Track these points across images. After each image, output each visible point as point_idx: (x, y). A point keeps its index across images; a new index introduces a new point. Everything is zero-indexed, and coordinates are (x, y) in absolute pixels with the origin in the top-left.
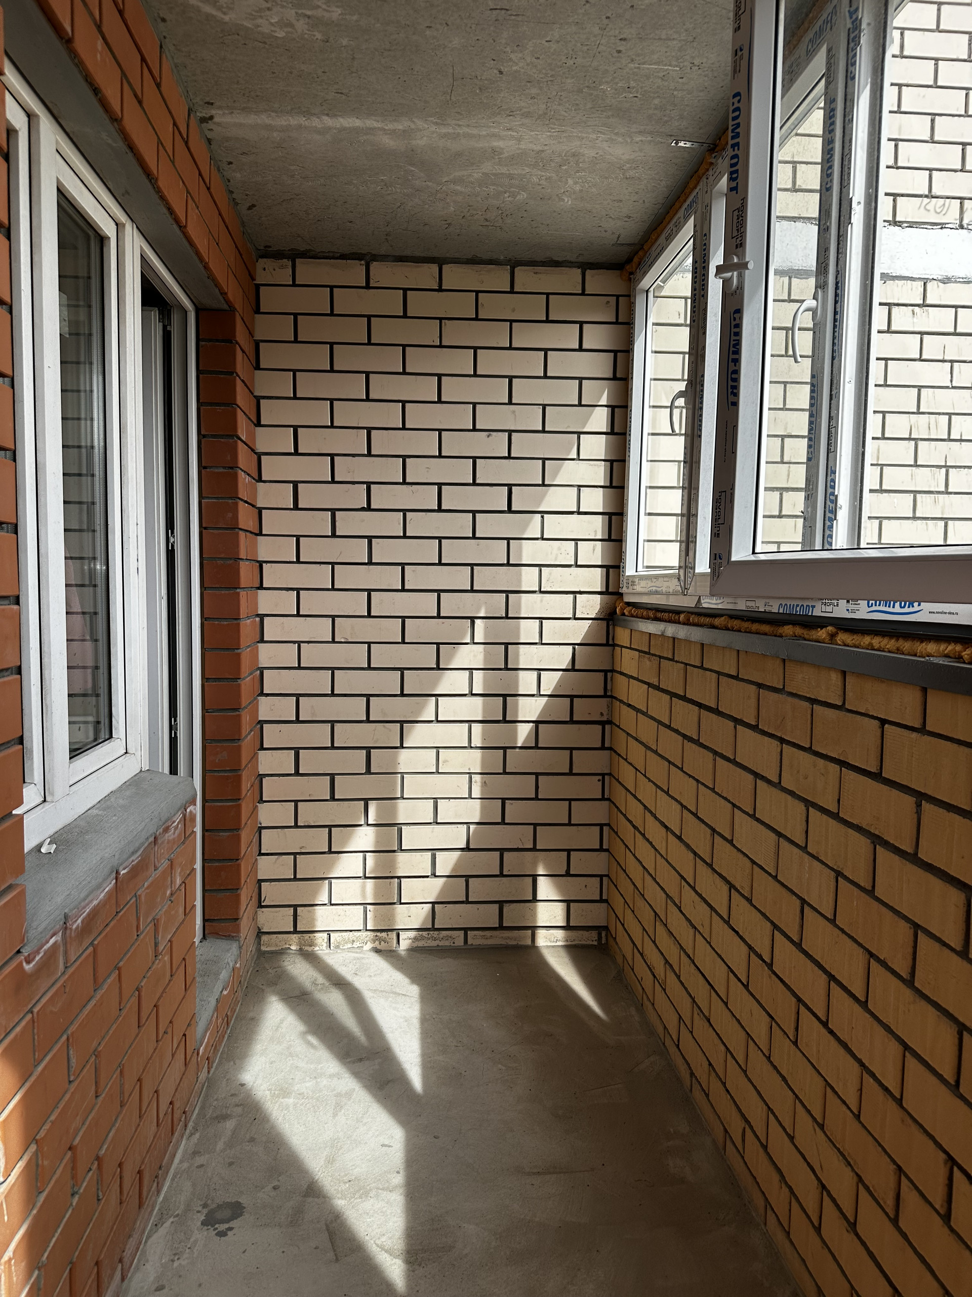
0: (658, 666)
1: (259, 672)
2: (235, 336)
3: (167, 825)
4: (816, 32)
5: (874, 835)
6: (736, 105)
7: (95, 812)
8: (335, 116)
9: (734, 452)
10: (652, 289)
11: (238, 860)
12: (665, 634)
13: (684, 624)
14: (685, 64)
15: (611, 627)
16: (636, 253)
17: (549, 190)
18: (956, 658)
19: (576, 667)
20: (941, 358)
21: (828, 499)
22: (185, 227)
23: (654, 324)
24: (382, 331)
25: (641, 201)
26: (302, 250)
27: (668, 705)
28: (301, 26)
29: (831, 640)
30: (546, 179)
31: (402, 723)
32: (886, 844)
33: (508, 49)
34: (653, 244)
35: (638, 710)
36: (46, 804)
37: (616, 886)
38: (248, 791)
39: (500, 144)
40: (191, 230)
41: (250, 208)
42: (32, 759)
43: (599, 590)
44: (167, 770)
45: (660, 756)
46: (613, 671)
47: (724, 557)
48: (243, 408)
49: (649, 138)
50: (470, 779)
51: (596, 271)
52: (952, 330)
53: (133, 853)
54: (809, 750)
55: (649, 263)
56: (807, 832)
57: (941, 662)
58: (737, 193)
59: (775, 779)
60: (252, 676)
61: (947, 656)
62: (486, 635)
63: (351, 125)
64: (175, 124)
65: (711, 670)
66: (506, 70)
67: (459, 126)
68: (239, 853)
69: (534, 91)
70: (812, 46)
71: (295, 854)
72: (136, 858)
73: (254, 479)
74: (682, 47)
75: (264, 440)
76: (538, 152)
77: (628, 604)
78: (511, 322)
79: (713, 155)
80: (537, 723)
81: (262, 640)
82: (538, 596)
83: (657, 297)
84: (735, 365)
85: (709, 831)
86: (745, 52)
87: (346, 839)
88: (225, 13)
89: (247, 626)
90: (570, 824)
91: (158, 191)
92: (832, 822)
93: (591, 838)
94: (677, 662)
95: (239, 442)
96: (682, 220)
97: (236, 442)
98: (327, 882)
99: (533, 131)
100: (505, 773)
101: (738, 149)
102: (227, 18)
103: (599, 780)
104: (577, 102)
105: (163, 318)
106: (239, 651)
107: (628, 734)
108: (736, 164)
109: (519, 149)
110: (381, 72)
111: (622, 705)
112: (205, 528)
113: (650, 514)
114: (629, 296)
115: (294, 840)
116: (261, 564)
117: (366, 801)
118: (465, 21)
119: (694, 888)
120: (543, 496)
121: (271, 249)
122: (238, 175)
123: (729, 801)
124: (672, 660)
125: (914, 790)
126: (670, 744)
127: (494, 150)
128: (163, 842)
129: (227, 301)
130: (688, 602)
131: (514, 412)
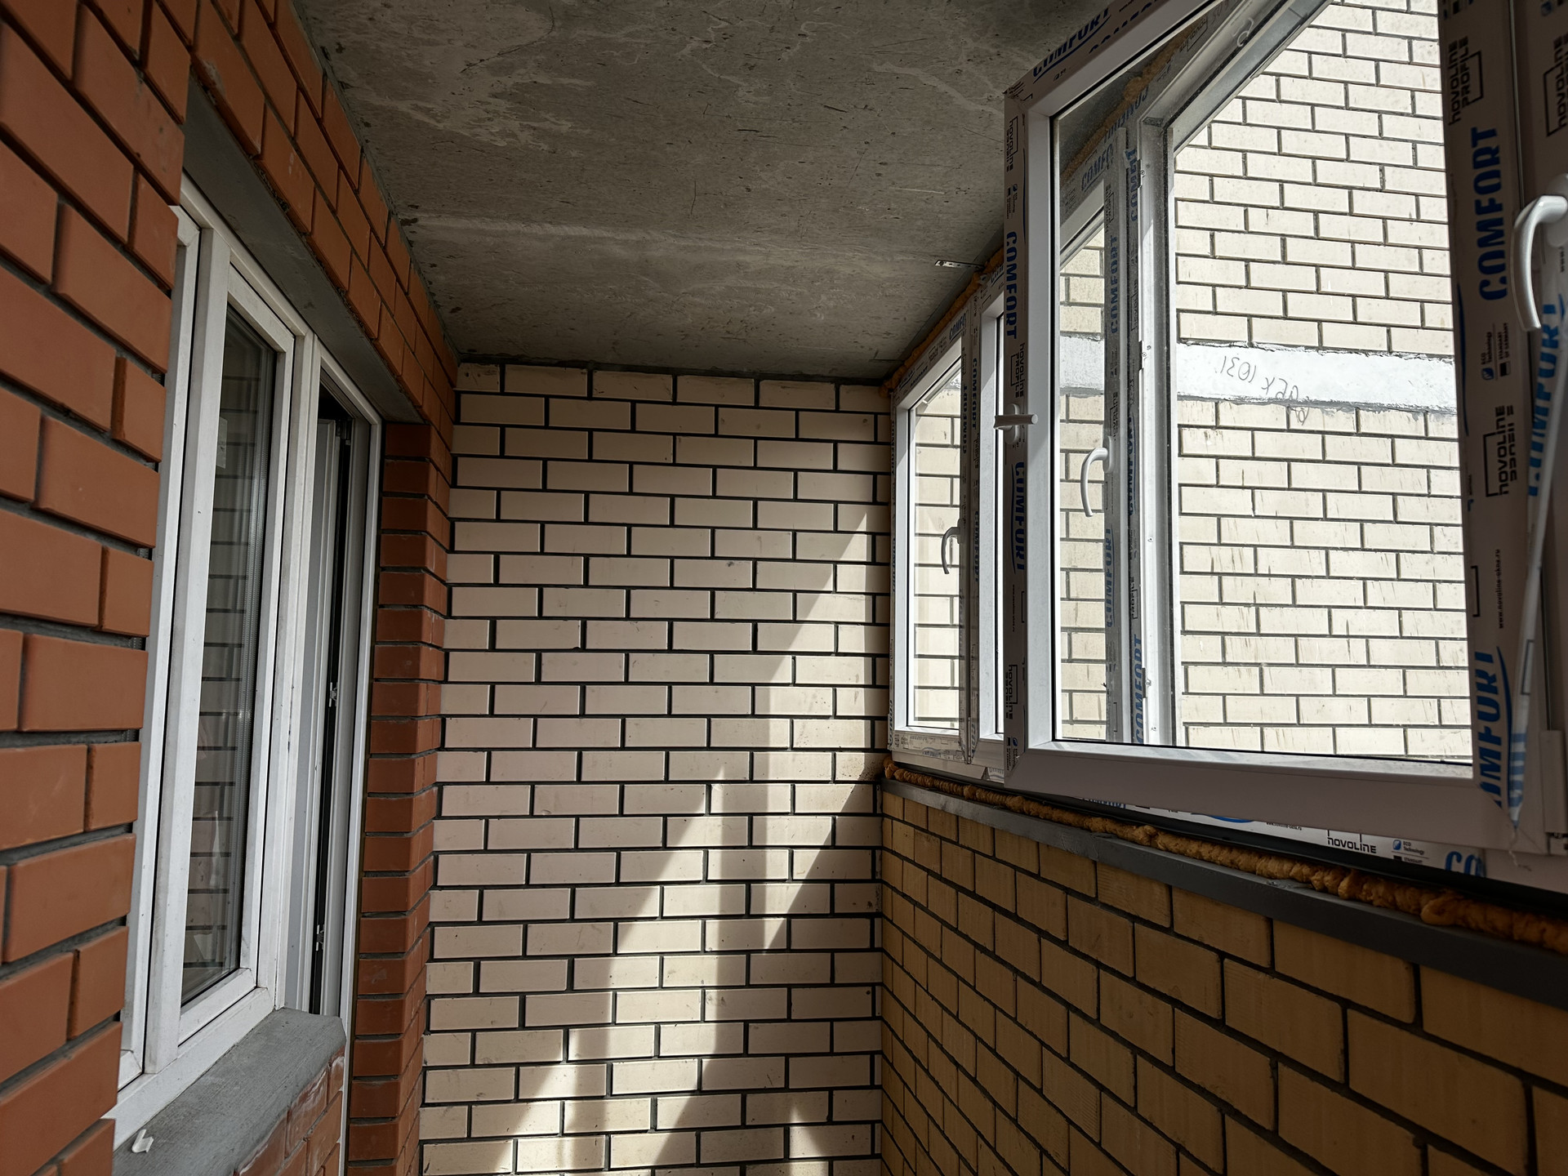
0: (939, 849)
1: (432, 857)
2: (428, 453)
3: (305, 1090)
4: (1091, 167)
5: (1221, 1100)
6: (1012, 245)
7: (209, 1079)
8: (559, 224)
9: (1024, 621)
10: (914, 408)
11: (394, 1118)
12: (946, 810)
13: (969, 799)
14: (951, 189)
15: (878, 792)
16: (896, 369)
17: (800, 305)
18: (1303, 882)
19: (837, 844)
20: (1240, 484)
21: (1134, 673)
22: (377, 339)
23: (917, 445)
24: (605, 446)
25: (902, 319)
26: (513, 355)
27: (954, 902)
28: (525, 137)
29: (1150, 841)
30: (797, 294)
31: (616, 921)
32: (1237, 1115)
33: (757, 168)
34: (915, 361)
35: (916, 904)
36: (145, 1077)
37: (892, 1137)
38: (412, 1020)
39: (748, 258)
40: (384, 343)
41: (453, 311)
42: (132, 1016)
43: (863, 746)
44: (306, 1007)
45: (946, 967)
46: (882, 848)
47: (1020, 742)
48: (432, 534)
49: (911, 258)
50: (704, 994)
51: (851, 386)
52: (1250, 454)
53: (258, 1141)
54: (1132, 980)
55: (911, 381)
56: (1135, 1088)
57: (1286, 889)
58: (1015, 338)
59: (1093, 1015)
60: (423, 865)
61: (1292, 879)
62: (725, 803)
63: (577, 234)
64: (372, 230)
65: (1005, 863)
66: (754, 187)
67: (700, 239)
68: (396, 1109)
69: (786, 209)
70: (1088, 181)
71: (470, 1104)
72: (261, 1148)
73: (442, 615)
74: (947, 172)
75: (457, 569)
76: (788, 268)
77: (900, 765)
78: (756, 439)
79: (982, 277)
80: (789, 917)
81: (439, 816)
82: (790, 754)
83: (921, 416)
84: (1020, 524)
85: (1011, 1075)
86: (1020, 192)
87: (539, 1082)
88: (438, 122)
89: (422, 799)
90: (831, 1053)
91: (349, 305)
92: (1167, 1079)
93: (858, 1070)
94: (962, 846)
95: (427, 575)
96: (948, 340)
97: (423, 575)
98: (511, 1141)
99: (783, 247)
100: (748, 985)
101: (1015, 292)
102: (441, 126)
103: (868, 993)
104: (832, 221)
105: (341, 432)
106: (409, 835)
107: (904, 933)
108: (1013, 307)
109: (768, 264)
110: (614, 184)
111: (894, 893)
112: (377, 680)
113: (921, 656)
114: (888, 414)
115: (471, 1084)
116: (443, 719)
117: (566, 1029)
118: (710, 140)
119: (994, 1150)
120: (794, 634)
121: (476, 353)
122: (442, 278)
123: (1035, 1037)
124: (956, 843)
125: (1266, 1046)
126: (958, 954)
127: (739, 265)
128: (298, 1117)
129: (421, 415)
130: (973, 772)
131: (759, 538)
